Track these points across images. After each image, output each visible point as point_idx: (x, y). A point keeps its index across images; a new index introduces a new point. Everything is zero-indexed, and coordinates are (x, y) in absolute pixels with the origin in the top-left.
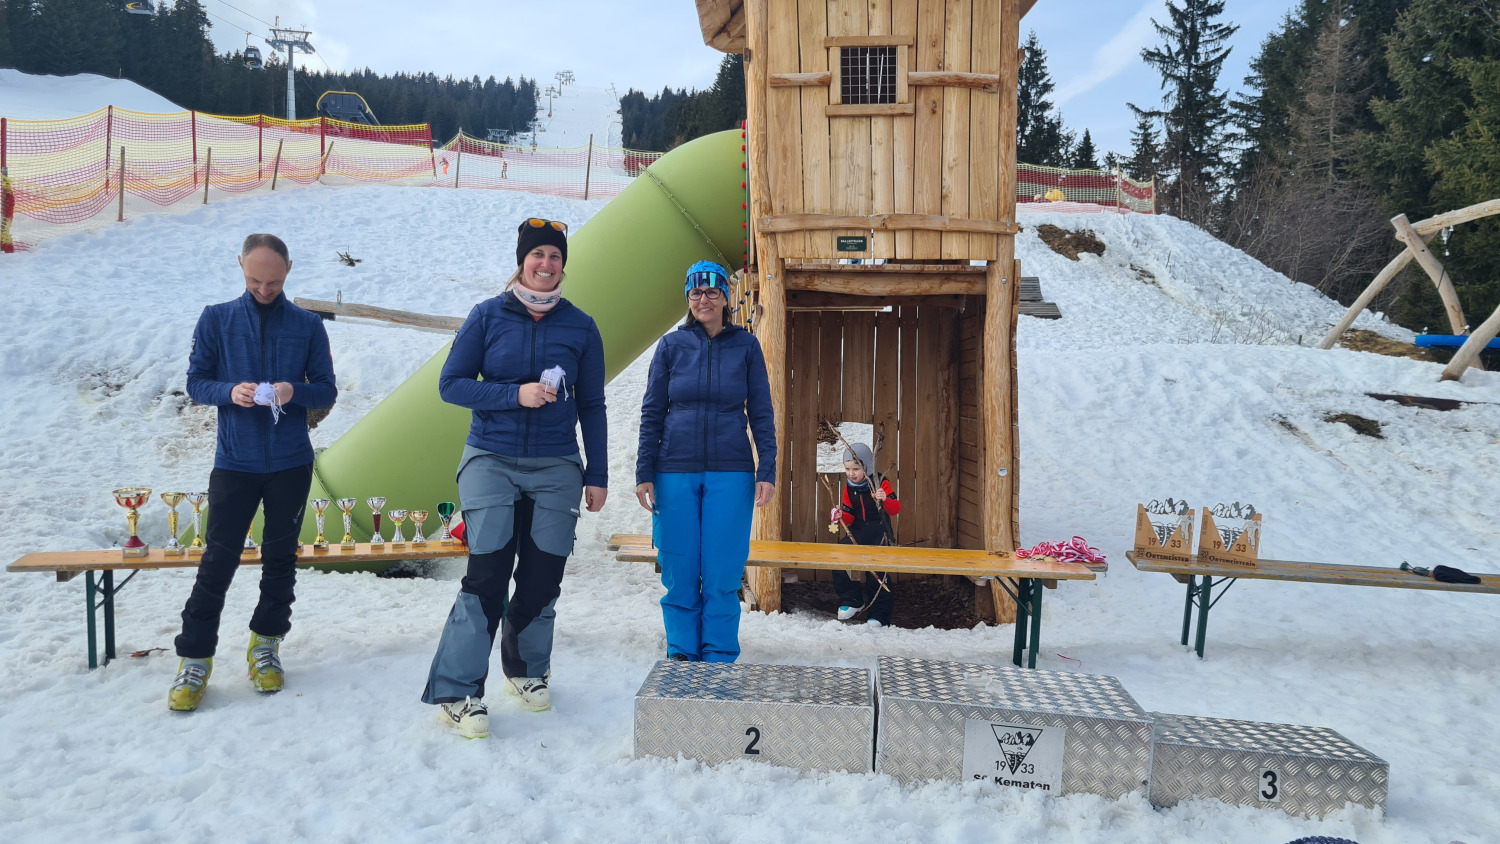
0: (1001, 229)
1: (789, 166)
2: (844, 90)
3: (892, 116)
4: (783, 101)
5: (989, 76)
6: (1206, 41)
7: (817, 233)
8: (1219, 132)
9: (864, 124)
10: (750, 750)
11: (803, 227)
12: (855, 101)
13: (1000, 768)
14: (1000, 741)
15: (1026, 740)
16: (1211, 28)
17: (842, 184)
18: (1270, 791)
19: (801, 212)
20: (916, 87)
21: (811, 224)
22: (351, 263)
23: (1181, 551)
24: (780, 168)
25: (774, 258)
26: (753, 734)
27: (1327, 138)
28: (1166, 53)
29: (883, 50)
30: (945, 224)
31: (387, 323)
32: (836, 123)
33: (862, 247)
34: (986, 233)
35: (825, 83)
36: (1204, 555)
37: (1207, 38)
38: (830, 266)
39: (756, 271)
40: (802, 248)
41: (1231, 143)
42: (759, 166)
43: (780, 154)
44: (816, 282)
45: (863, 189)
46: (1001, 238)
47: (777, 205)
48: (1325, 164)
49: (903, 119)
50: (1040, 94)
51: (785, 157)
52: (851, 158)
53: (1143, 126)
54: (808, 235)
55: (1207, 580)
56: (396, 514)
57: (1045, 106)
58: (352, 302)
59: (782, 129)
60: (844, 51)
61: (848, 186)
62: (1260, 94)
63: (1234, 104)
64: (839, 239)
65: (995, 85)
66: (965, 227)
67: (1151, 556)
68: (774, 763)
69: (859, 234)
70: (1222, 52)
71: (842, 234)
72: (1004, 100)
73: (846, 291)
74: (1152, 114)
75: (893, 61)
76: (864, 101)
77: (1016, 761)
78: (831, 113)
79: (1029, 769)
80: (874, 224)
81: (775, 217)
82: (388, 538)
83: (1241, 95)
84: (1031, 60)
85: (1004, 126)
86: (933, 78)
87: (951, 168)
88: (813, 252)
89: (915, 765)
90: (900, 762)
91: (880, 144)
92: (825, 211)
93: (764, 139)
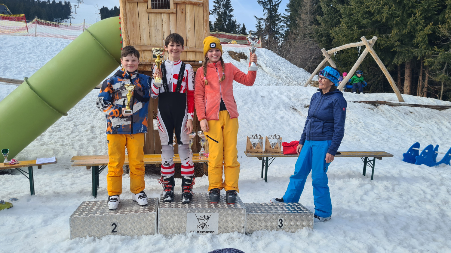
1: (135, 29)
2: (152, 4)
3: (169, 13)
4: (132, 7)
5: (199, 1)
7: (146, 52)
8: (279, 25)
9: (160, 16)
10: (113, 231)
11: (141, 50)
12: (156, 8)
13: (199, 228)
14: (198, 219)
15: (206, 218)
17: (153, 35)
18: (281, 225)
19: (140, 45)
20: (176, 4)
21: (144, 48)
23: (260, 150)
24: (132, 29)
26: (114, 226)
27: (307, 27)
28: (264, 1)
30: (188, 49)
32: (150, 15)
35: (146, 1)
36: (267, 151)
38: (151, 63)
41: (282, 28)
42: (125, 29)
43: (132, 25)
44: (147, 68)
45: (161, 37)
47: (132, 42)
48: (307, 34)
49: (173, 14)
50: (230, 12)
51: (133, 26)
52: (156, 27)
53: (259, 23)
54: (143, 52)
55: (267, 158)
57: (231, 16)
59: (132, 17)
61: (155, 36)
62: (289, 14)
63: (283, 17)
65: (201, 4)
66: (194, 50)
67: (251, 152)
70: (279, 2)
72: (205, 9)
74: (261, 19)
76: (159, 8)
77: (203, 225)
78: (148, 12)
79: (208, 227)
83: (285, 14)
84: (227, 2)
85: (205, 18)
86: (182, 1)
87: (189, 31)
88: (145, 58)
89: (170, 230)
90: (165, 229)
91: (165, 22)
92: (148, 44)
93: (126, 20)
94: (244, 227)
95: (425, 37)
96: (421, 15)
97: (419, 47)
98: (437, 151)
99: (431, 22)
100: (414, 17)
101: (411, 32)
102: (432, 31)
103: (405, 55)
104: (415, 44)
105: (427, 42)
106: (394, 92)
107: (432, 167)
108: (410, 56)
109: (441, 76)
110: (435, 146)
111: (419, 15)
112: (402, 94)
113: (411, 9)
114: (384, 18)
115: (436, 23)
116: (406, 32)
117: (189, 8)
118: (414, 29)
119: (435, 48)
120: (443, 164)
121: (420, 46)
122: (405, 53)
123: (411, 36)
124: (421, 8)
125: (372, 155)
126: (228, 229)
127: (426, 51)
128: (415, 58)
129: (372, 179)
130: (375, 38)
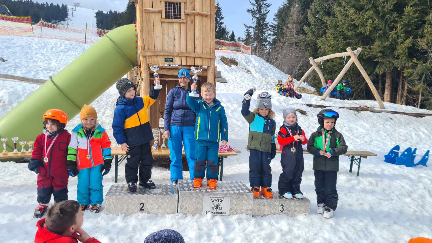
0: (211, 57)
1: (150, 36)
2: (166, 15)
3: (180, 23)
4: (148, 17)
5: (207, 13)
6: (264, 8)
7: (159, 56)
8: (267, 33)
9: (172, 25)
10: (141, 210)
11: (154, 55)
12: (169, 18)
13: (213, 209)
14: (213, 202)
15: (220, 201)
16: (264, 4)
17: (166, 42)
18: (282, 210)
19: (154, 50)
20: (187, 15)
21: (157, 54)
22: (4, 61)
24: (147, 37)
25: (146, 63)
26: (142, 205)
27: (293, 36)
28: (253, 10)
29: (177, 3)
30: (196, 55)
31: (17, 81)
32: (164, 24)
33: (172, 61)
34: (207, 58)
35: (160, 12)
37: (263, 7)
38: (162, 66)
39: (140, 67)
40: (154, 61)
41: (270, 35)
42: (141, 36)
43: (147, 33)
44: (159, 71)
45: (172, 44)
46: (211, 60)
47: (146, 48)
48: (293, 43)
49: (183, 24)
50: (220, 19)
51: (149, 33)
52: (169, 35)
53: (247, 30)
54: (156, 57)
56: (22, 143)
57: (222, 23)
58: (5, 74)
59: (148, 25)
60: (166, 3)
61: (168, 43)
62: (277, 23)
63: (271, 26)
64: (165, 58)
65: (209, 16)
66: (201, 56)
68: (149, 213)
69: (171, 57)
70: (267, 11)
71: (166, 57)
72: (212, 20)
73: (167, 74)
74: (250, 27)
75: (180, 7)
76: (172, 18)
77: (217, 207)
78: (163, 20)
79: (221, 209)
80: (175, 55)
81: (146, 51)
82: (19, 150)
83: (272, 23)
84: (218, 10)
85: (212, 28)
86: (192, 13)
87: (197, 39)
88: (157, 62)
89: (189, 210)
90: (185, 209)
91: (177, 31)
92: (161, 50)
93: (142, 28)
94: (251, 210)
95: (405, 50)
96: (402, 28)
97: (399, 58)
98: (415, 153)
99: (411, 36)
100: (395, 30)
101: (392, 44)
102: (412, 44)
103: (386, 66)
104: (395, 55)
105: (407, 54)
106: (375, 100)
107: (410, 168)
108: (391, 66)
109: (419, 86)
110: (413, 150)
111: (400, 29)
112: (383, 102)
113: (393, 23)
114: (368, 31)
115: (415, 37)
116: (387, 44)
117: (197, 19)
118: (395, 42)
119: (414, 60)
120: (420, 165)
121: (401, 58)
122: (386, 63)
123: (393, 48)
124: (402, 23)
125: (358, 154)
126: (237, 211)
127: (406, 63)
128: (396, 68)
129: (358, 175)
130: (360, 49)
